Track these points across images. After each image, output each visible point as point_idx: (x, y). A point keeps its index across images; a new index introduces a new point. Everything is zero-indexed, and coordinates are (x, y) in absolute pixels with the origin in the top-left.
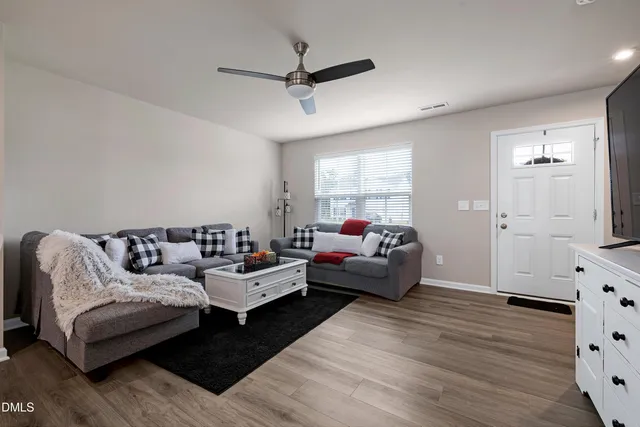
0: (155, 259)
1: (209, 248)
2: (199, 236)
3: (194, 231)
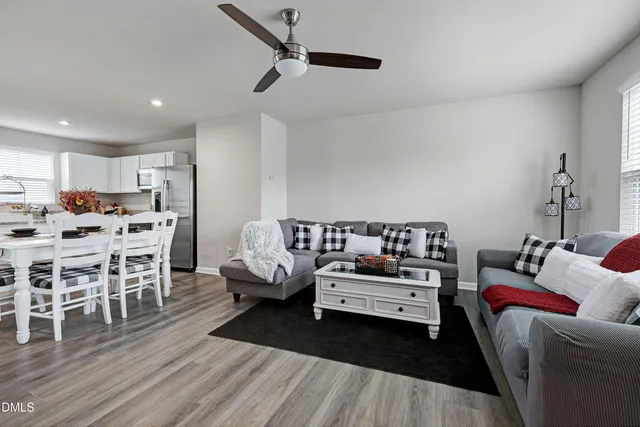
0: (338, 246)
1: (390, 246)
2: (386, 232)
3: (384, 226)
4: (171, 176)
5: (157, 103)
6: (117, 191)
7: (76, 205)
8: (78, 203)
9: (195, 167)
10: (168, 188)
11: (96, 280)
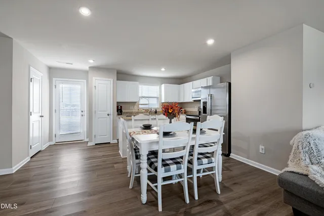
4: (213, 91)
5: (210, 42)
6: (182, 101)
7: (169, 112)
8: (170, 112)
9: (230, 84)
10: (211, 98)
11: (180, 169)
